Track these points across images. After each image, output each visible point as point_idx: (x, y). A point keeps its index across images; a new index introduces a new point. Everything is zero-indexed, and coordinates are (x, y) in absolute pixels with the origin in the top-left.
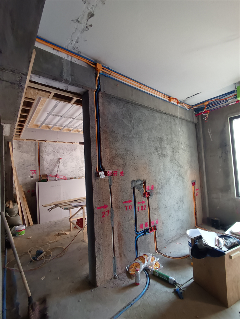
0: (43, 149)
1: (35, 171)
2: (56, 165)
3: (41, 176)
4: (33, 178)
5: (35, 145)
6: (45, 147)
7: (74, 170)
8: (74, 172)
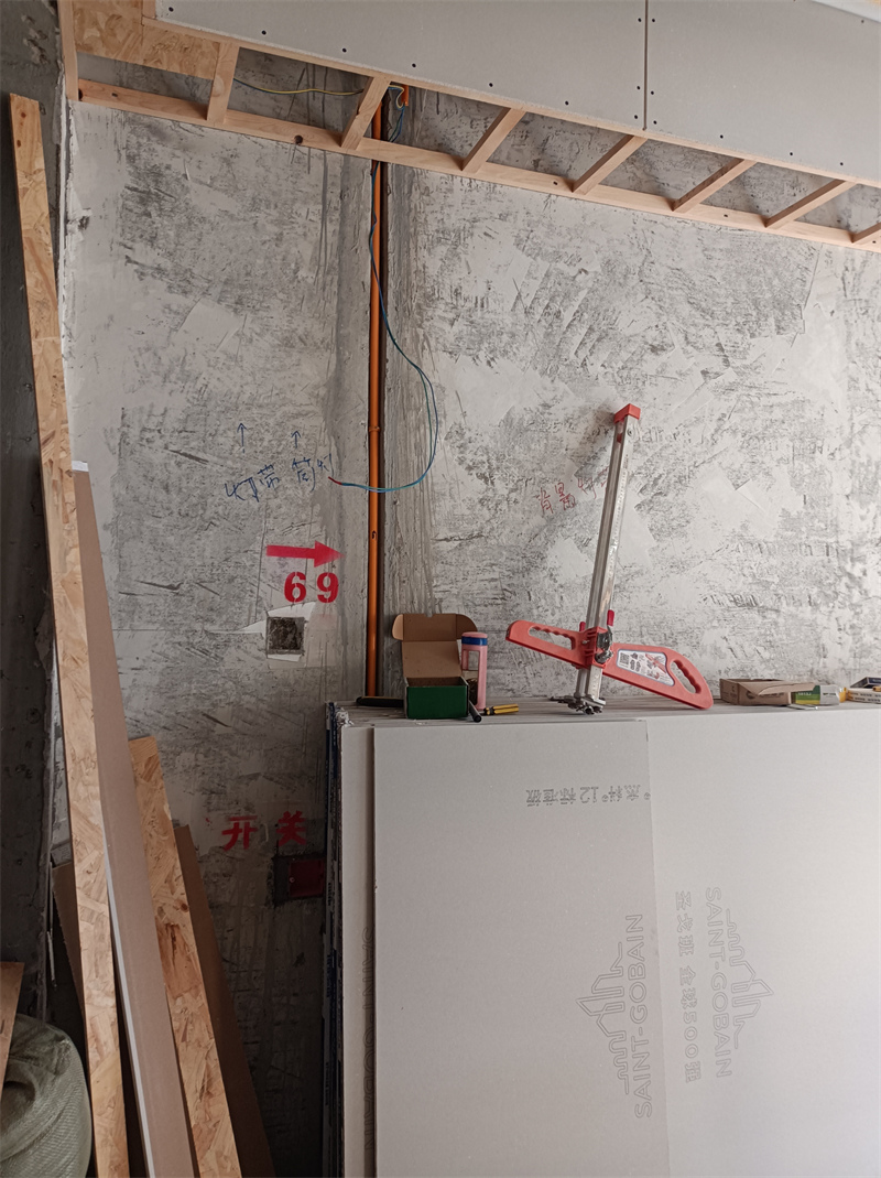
0: (432, 261)
1: (320, 553)
2: (569, 501)
3: (397, 632)
4: (296, 646)
5: (334, 198)
6: (456, 240)
7: (766, 585)
8: (763, 610)
